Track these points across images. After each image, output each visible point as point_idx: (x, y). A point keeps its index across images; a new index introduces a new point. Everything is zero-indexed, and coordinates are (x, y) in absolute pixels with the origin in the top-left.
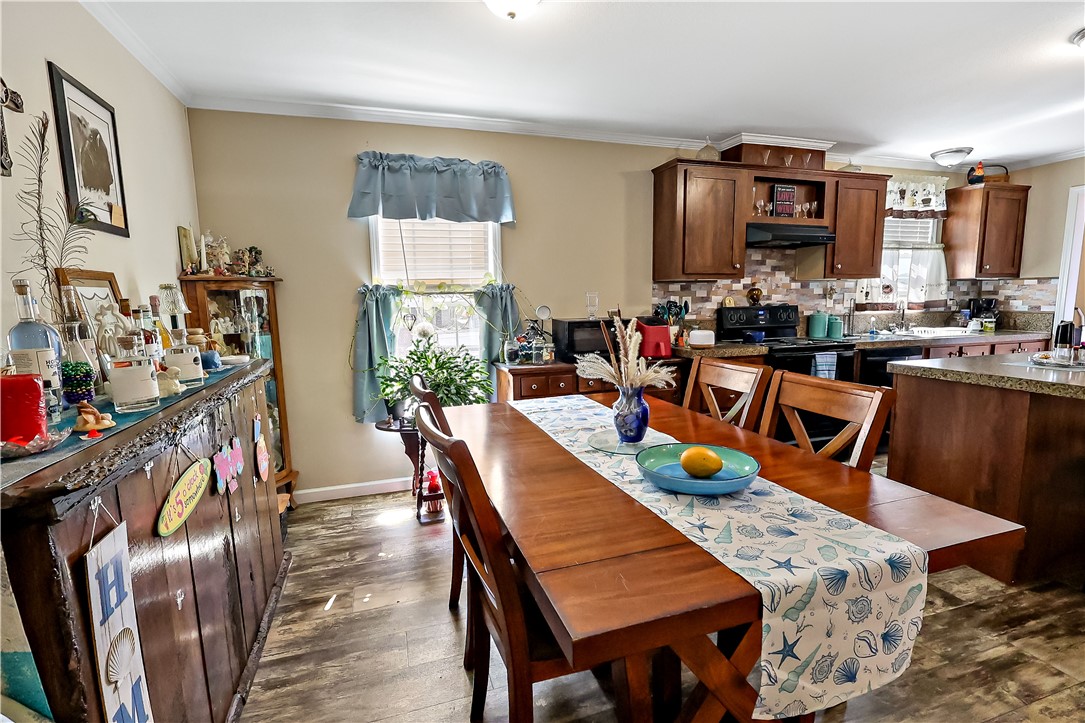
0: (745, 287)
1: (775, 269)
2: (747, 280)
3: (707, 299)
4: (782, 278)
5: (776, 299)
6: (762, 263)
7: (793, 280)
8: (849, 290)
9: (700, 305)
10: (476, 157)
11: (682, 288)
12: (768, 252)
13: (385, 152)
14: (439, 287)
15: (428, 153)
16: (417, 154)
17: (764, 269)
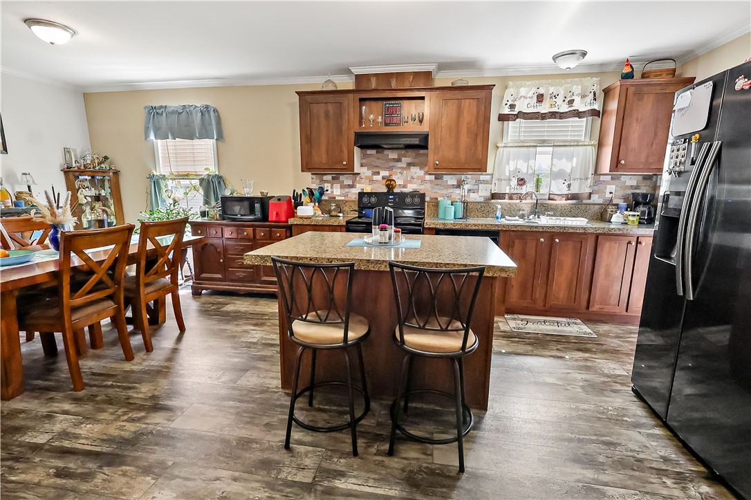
0: (383, 178)
1: (409, 165)
2: (386, 173)
3: (352, 186)
4: (417, 172)
5: (410, 188)
6: (399, 160)
7: (427, 173)
8: (485, 182)
9: (347, 190)
10: (199, 103)
11: (333, 178)
12: (403, 152)
13: (154, 106)
14: (187, 175)
15: (174, 103)
16: (168, 104)
17: (399, 165)
